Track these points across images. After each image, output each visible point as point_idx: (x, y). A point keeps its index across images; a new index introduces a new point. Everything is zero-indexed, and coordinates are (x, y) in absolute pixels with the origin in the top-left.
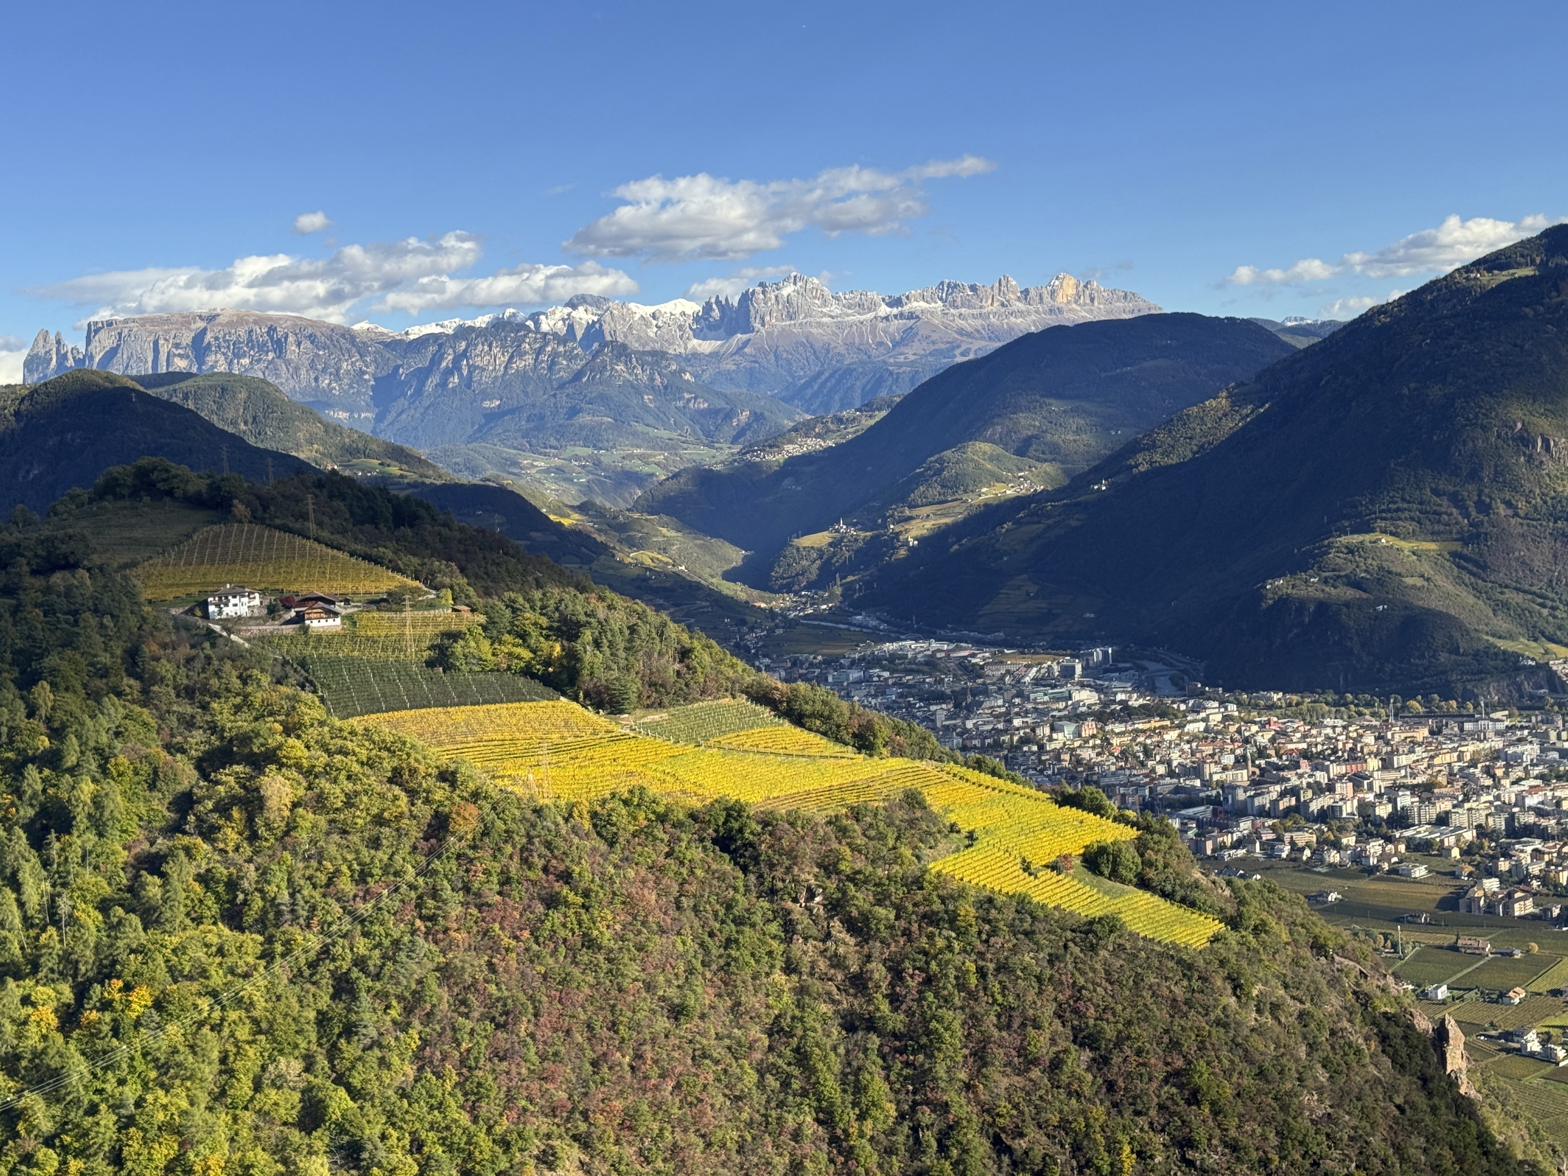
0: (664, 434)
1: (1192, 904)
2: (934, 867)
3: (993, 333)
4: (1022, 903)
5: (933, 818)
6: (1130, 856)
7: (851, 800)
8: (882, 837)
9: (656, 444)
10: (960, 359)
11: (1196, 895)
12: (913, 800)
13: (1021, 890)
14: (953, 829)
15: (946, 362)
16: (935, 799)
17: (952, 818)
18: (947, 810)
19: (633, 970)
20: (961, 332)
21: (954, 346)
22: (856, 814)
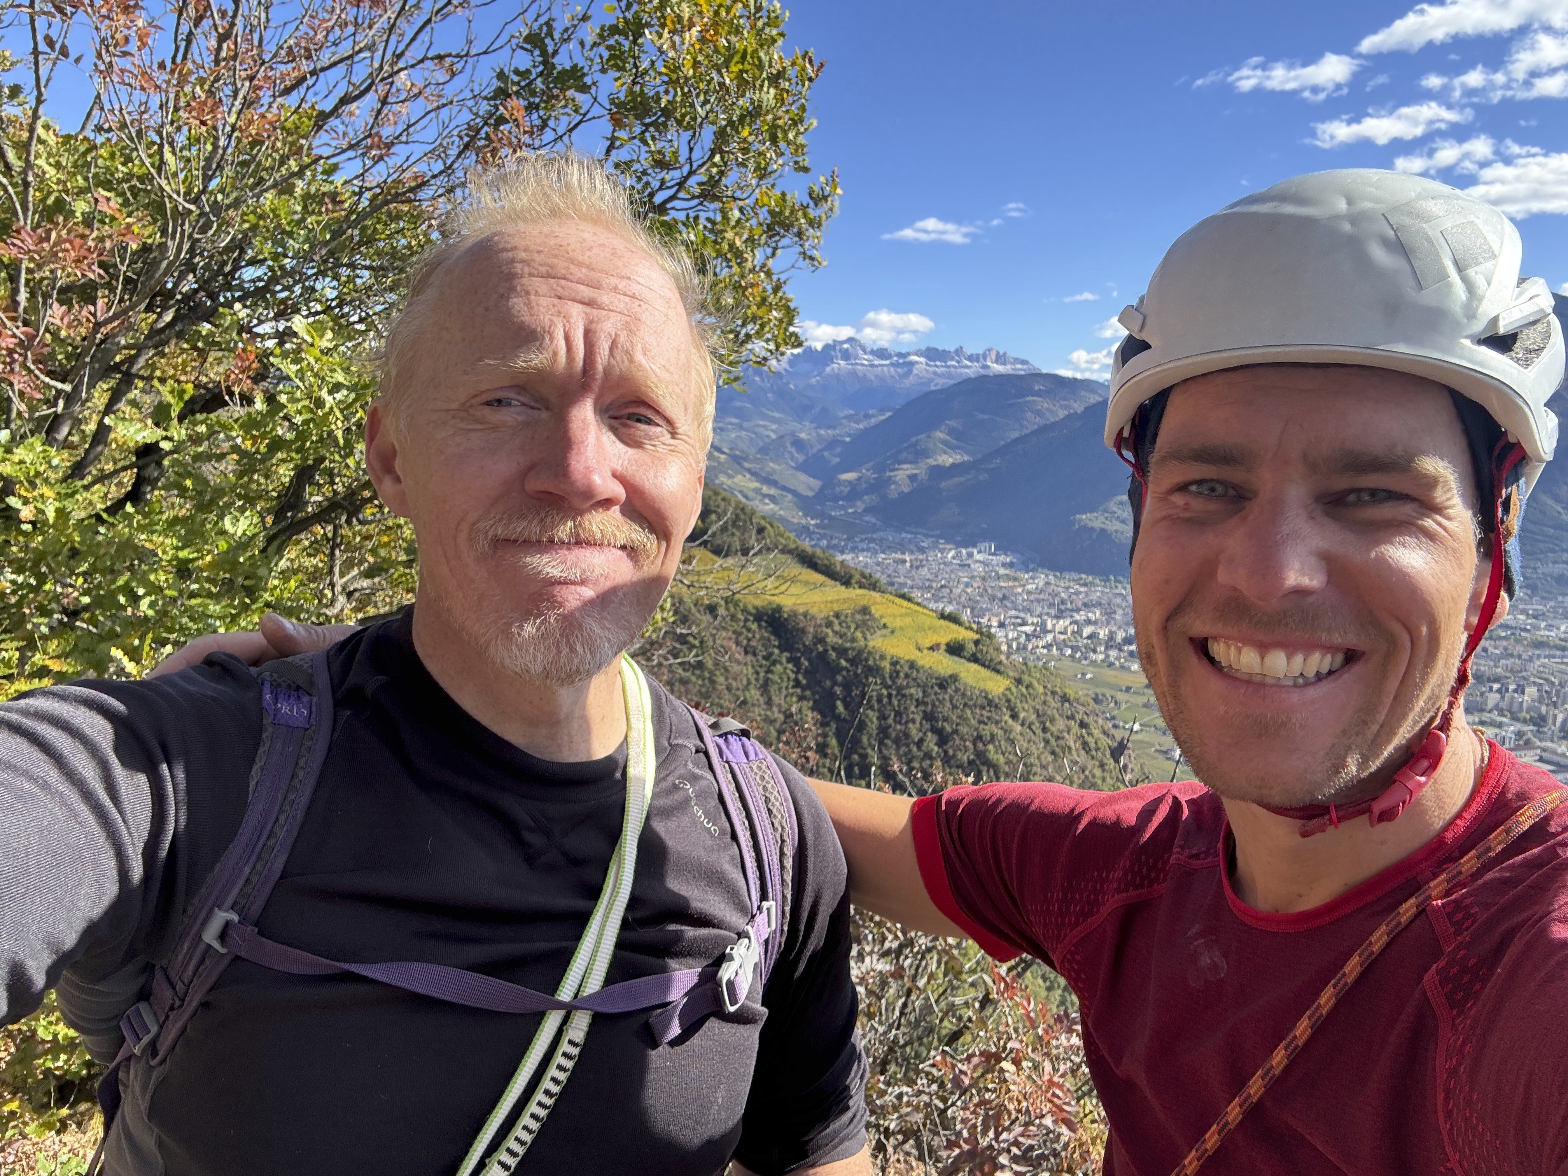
0: (777, 415)
1: (998, 672)
2: (871, 644)
3: (950, 376)
4: (912, 665)
5: (873, 619)
6: (971, 648)
7: (836, 608)
8: (849, 627)
9: (773, 420)
10: (932, 388)
11: (1002, 668)
12: (865, 610)
13: (913, 658)
14: (885, 626)
15: (926, 389)
16: (876, 611)
17: (884, 621)
18: (882, 617)
19: (721, 679)
20: (935, 373)
21: (931, 381)
22: (837, 616)
